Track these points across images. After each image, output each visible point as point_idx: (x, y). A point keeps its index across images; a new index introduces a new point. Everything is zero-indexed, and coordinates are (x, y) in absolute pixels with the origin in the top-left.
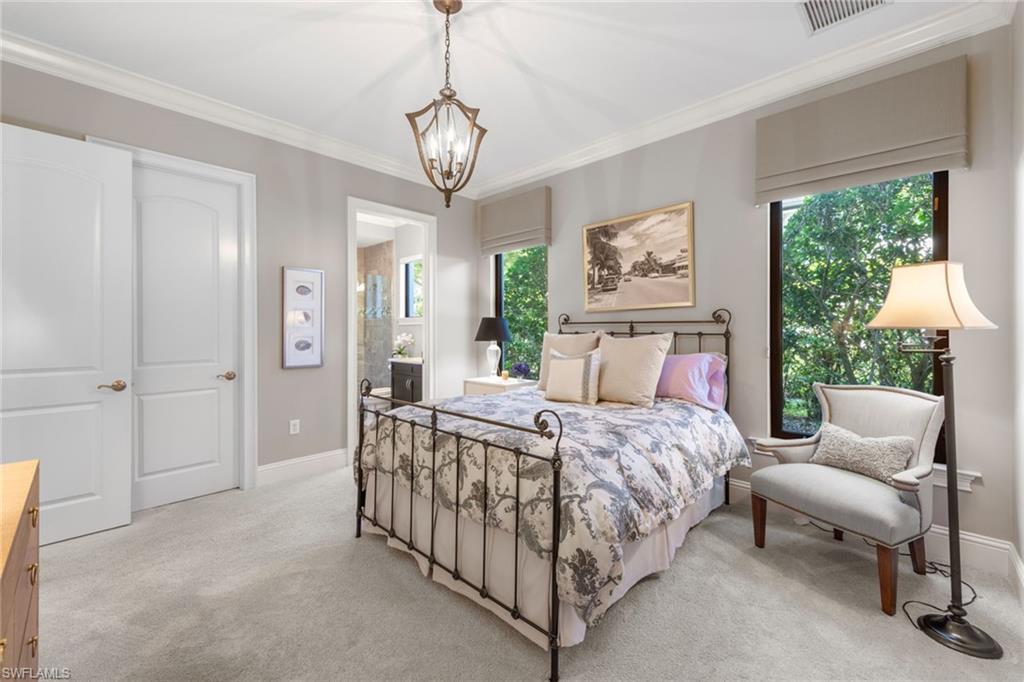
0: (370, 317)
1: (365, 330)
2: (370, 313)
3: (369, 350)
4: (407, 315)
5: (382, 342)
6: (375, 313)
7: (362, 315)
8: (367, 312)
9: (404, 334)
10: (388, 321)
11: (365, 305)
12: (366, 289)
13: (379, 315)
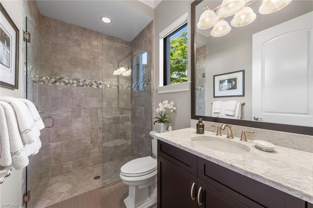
0: (135, 89)
1: (131, 99)
2: (135, 87)
3: (134, 114)
4: (165, 84)
5: (143, 108)
6: (138, 87)
7: (129, 89)
8: (133, 86)
9: (166, 102)
10: (148, 91)
11: (132, 82)
12: (132, 73)
13: (141, 88)
